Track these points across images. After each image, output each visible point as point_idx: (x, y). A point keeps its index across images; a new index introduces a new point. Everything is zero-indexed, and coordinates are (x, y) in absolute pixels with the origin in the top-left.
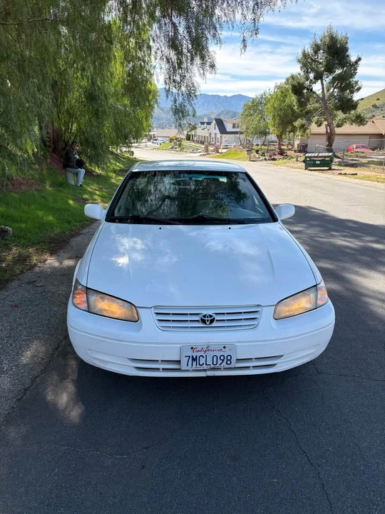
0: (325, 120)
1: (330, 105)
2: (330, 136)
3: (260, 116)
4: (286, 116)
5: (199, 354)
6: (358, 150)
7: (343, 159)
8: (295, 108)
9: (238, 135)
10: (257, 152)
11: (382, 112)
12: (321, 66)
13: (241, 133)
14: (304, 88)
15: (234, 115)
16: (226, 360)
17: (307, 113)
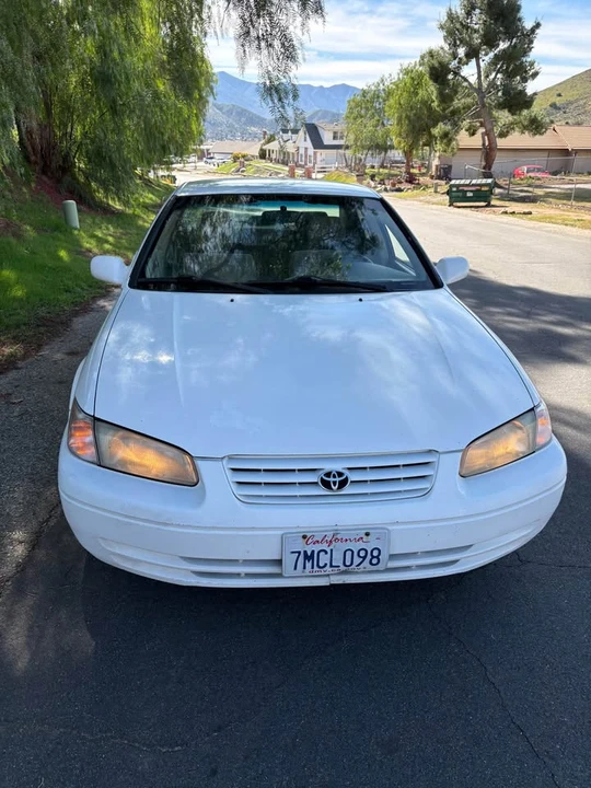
0: (482, 125)
1: (490, 100)
2: (489, 153)
3: (377, 118)
4: (419, 117)
5: (317, 548)
6: (532, 175)
7: (508, 189)
8: (435, 104)
9: (340, 151)
10: (373, 177)
11: (565, 115)
12: (476, 35)
13: (347, 147)
14: (449, 71)
15: (335, 118)
16: (369, 557)
17: (454, 113)
